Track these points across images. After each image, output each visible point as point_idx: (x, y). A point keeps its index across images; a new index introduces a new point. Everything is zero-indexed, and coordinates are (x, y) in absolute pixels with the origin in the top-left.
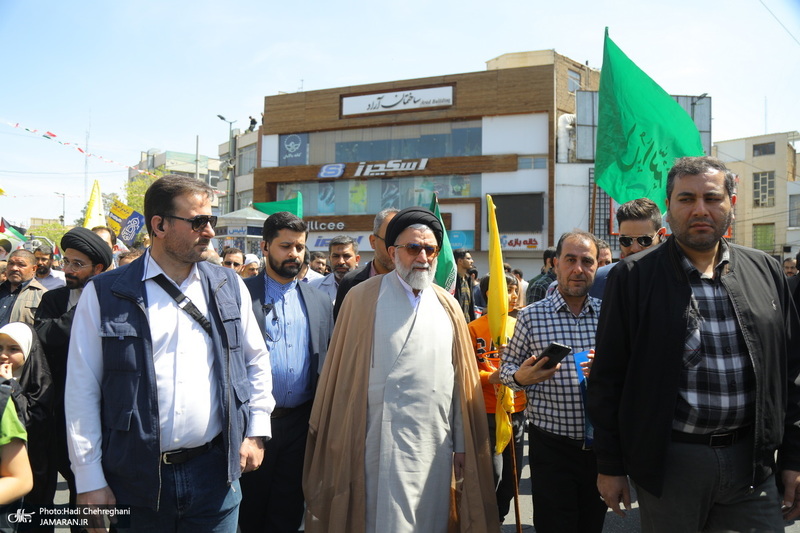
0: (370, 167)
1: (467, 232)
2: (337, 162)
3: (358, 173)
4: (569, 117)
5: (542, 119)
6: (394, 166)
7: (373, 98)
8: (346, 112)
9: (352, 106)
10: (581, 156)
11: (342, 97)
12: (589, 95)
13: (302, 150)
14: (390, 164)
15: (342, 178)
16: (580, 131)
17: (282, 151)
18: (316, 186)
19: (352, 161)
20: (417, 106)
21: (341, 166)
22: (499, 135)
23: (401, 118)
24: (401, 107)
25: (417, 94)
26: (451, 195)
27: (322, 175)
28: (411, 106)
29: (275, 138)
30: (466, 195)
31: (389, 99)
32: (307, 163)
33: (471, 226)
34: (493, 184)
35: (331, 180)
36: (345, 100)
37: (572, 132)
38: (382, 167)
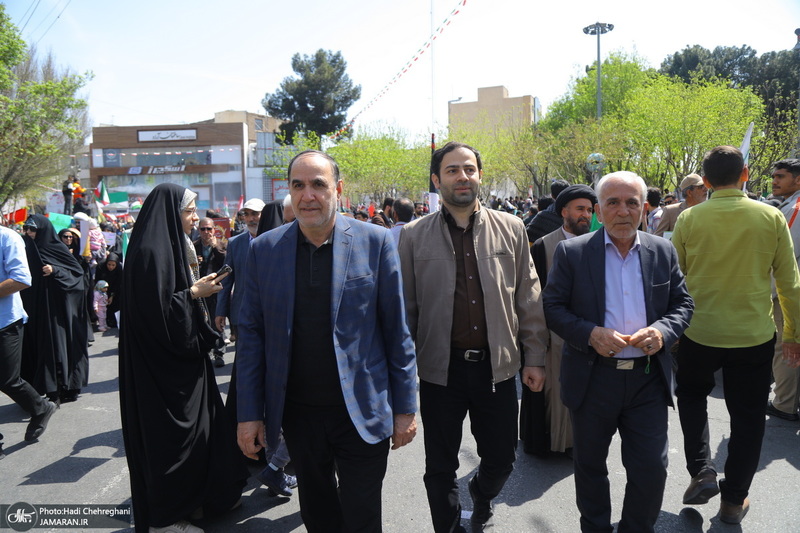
0: (156, 169)
1: (206, 201)
2: (138, 166)
3: (150, 172)
4: (254, 144)
5: (237, 148)
6: (168, 169)
7: (155, 133)
8: (141, 139)
9: (144, 136)
10: (259, 163)
11: (138, 131)
12: (262, 135)
13: (117, 157)
14: (166, 168)
15: (141, 174)
16: (259, 152)
17: (105, 158)
18: (127, 178)
19: (145, 165)
20: (178, 139)
21: (140, 168)
22: (220, 154)
23: (171, 144)
24: (170, 139)
25: (178, 132)
26: (199, 183)
27: (130, 172)
28: (175, 138)
29: (100, 151)
30: (206, 182)
31: (164, 135)
32: (121, 165)
33: (208, 198)
34: (217, 178)
35: (136, 175)
36: (140, 133)
37: (255, 152)
38: (162, 169)
